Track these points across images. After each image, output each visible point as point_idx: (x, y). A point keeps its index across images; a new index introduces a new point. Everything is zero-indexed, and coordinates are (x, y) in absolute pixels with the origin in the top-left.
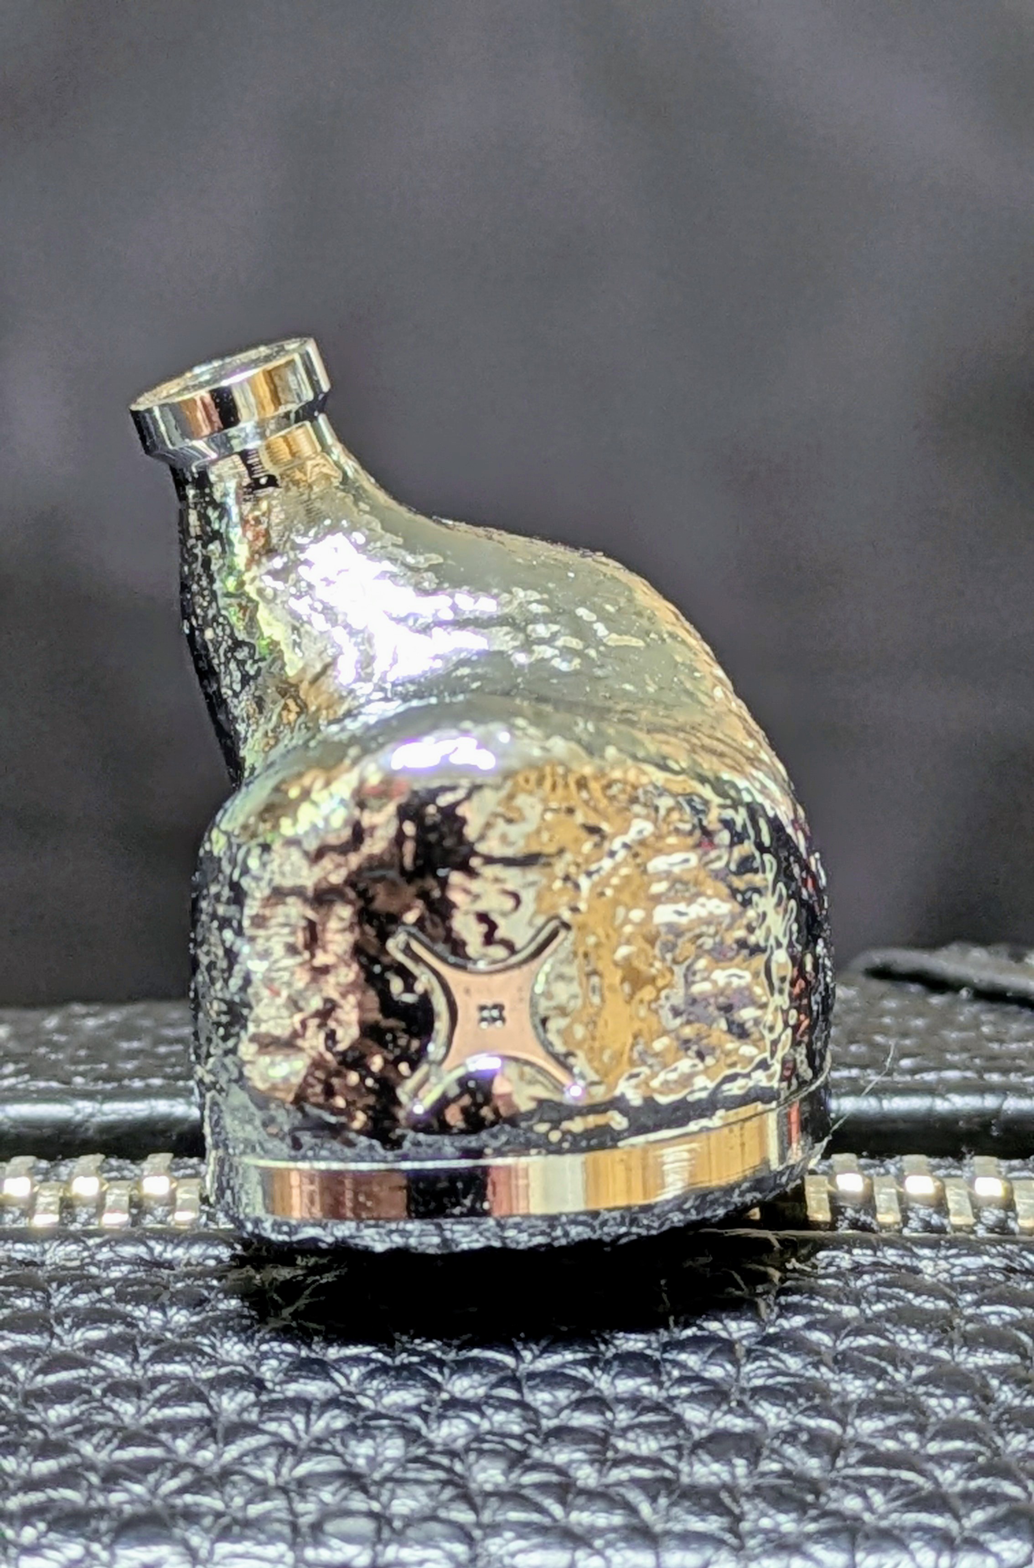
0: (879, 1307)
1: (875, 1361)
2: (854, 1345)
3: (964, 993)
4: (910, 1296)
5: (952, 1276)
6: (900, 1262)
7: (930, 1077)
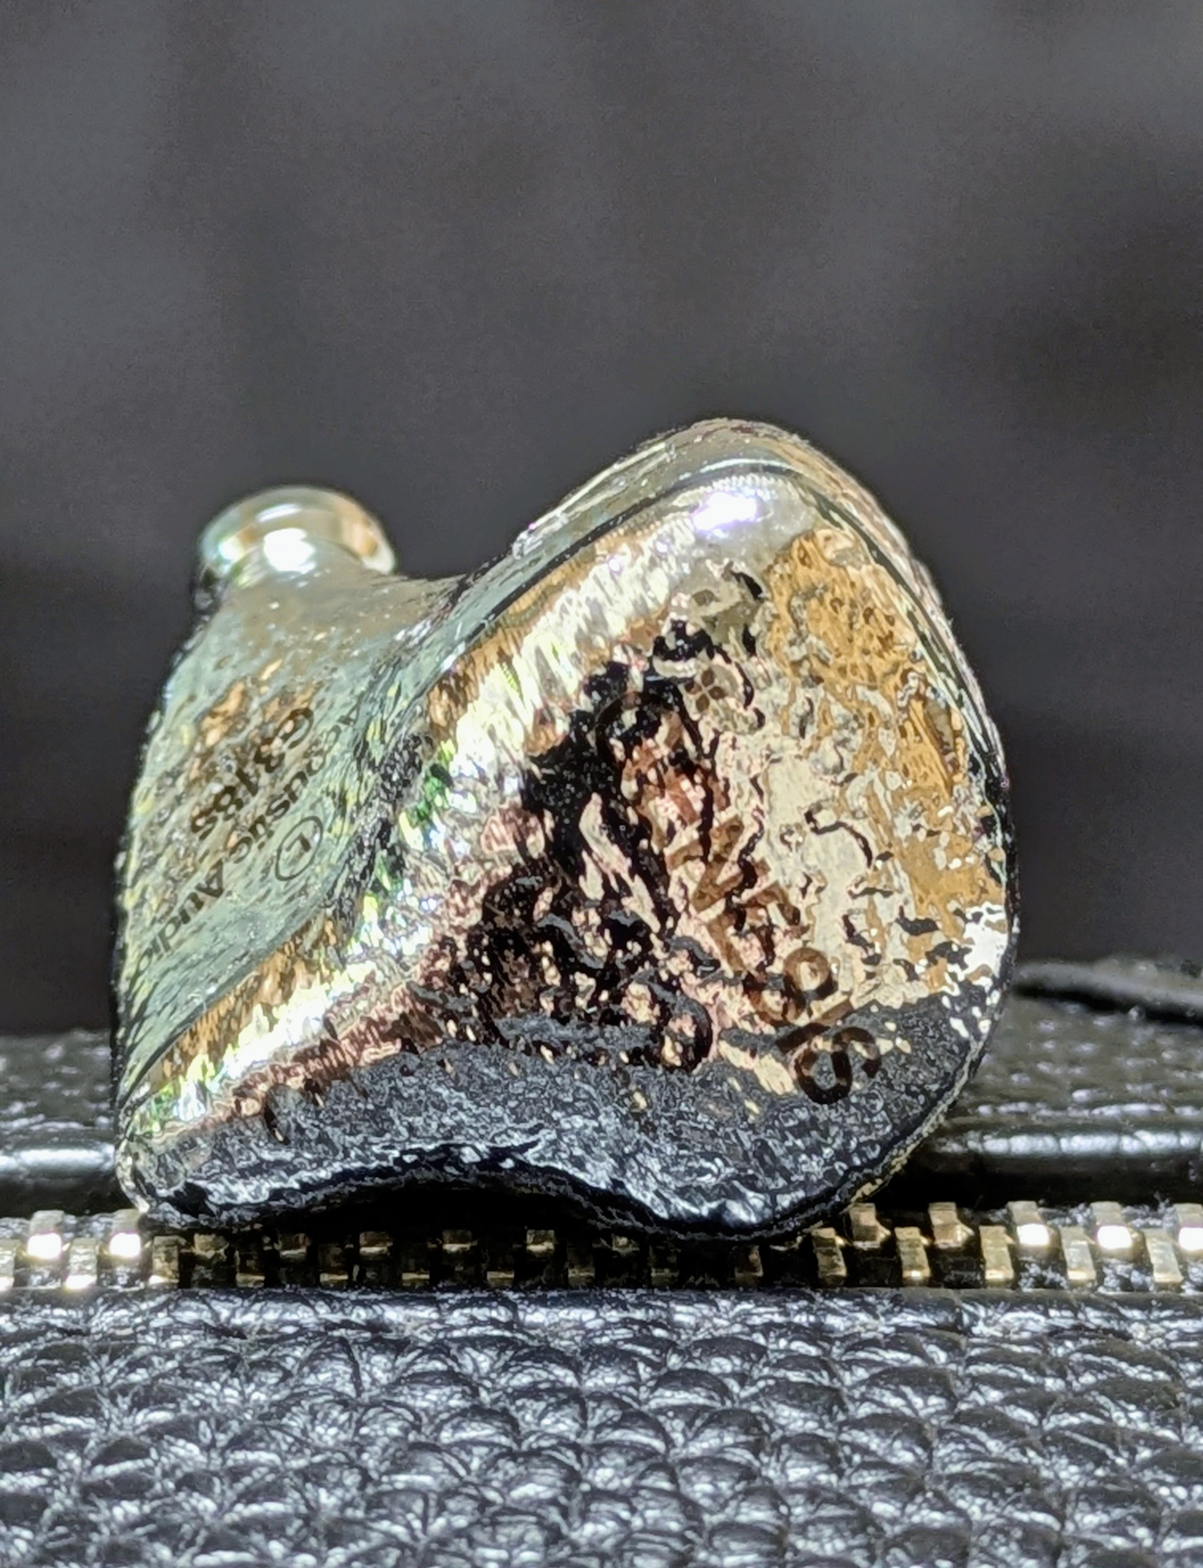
0: (1088, 1379)
1: (1093, 1443)
2: (1064, 1423)
3: (1134, 1013)
4: (1123, 1365)
5: (1168, 1342)
6: (1106, 1325)
7: (1111, 1111)
